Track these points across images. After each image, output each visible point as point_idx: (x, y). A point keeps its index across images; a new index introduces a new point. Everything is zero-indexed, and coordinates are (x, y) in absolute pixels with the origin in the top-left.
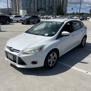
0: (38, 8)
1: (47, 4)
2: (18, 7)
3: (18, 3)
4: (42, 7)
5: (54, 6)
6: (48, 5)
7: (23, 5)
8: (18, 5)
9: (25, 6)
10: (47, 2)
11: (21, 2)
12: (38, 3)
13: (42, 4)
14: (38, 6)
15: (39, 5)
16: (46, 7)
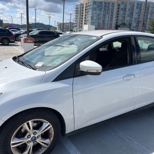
0: (117, 22)
1: (135, 16)
2: (85, 21)
3: (85, 15)
4: (125, 22)
5: (148, 20)
6: (135, 19)
7: (92, 18)
8: (85, 18)
9: (96, 19)
10: (134, 13)
11: (90, 12)
12: (118, 14)
13: (126, 16)
14: (117, 19)
15: (120, 18)
16: (133, 22)
